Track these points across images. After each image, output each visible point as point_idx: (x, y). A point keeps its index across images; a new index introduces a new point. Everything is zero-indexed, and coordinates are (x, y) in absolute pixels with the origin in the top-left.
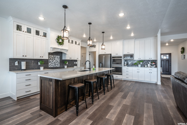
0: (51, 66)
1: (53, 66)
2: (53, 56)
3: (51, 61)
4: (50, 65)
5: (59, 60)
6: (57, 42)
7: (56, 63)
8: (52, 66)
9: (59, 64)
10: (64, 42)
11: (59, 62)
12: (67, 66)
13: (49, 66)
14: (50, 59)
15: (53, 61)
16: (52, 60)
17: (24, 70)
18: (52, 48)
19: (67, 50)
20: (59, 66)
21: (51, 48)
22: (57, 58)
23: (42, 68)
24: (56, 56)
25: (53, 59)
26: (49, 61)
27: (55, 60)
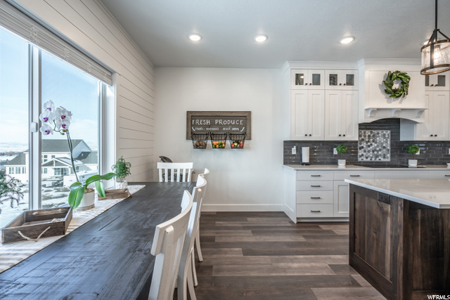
0: (365, 159)
1: (369, 159)
2: (371, 132)
3: (364, 145)
4: (361, 156)
5: (389, 142)
6: (386, 91)
7: (380, 150)
8: (367, 158)
9: (389, 155)
10: (407, 86)
11: (389, 148)
12: (418, 160)
13: (360, 159)
14: (363, 140)
15: (369, 146)
16: (367, 142)
17: (307, 164)
18: (370, 112)
19: (421, 111)
20: (389, 160)
21: (367, 110)
22: (383, 138)
23: (342, 164)
24: (380, 132)
25: (371, 140)
26: (359, 146)
27: (376, 143)
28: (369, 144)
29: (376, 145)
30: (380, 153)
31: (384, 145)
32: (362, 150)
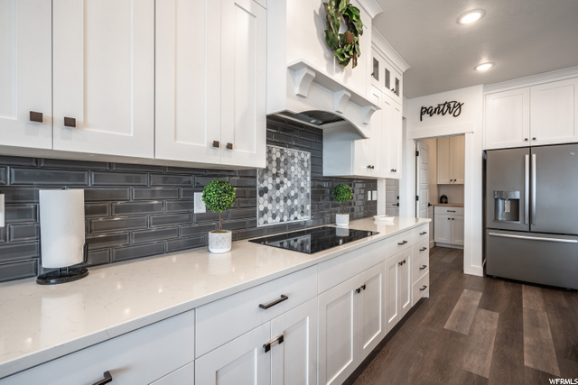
0: (271, 222)
1: (277, 221)
2: (282, 153)
3: (269, 183)
4: (263, 213)
5: (309, 178)
7: (296, 196)
8: (274, 217)
9: (308, 207)
11: (309, 191)
13: (260, 223)
14: (267, 170)
15: (278, 187)
16: (274, 176)
17: (67, 275)
20: (308, 218)
22: (300, 167)
24: (296, 152)
25: (282, 171)
26: (260, 186)
27: (289, 180)
28: (278, 180)
29: (289, 184)
30: (296, 202)
31: (302, 185)
32: (265, 195)
